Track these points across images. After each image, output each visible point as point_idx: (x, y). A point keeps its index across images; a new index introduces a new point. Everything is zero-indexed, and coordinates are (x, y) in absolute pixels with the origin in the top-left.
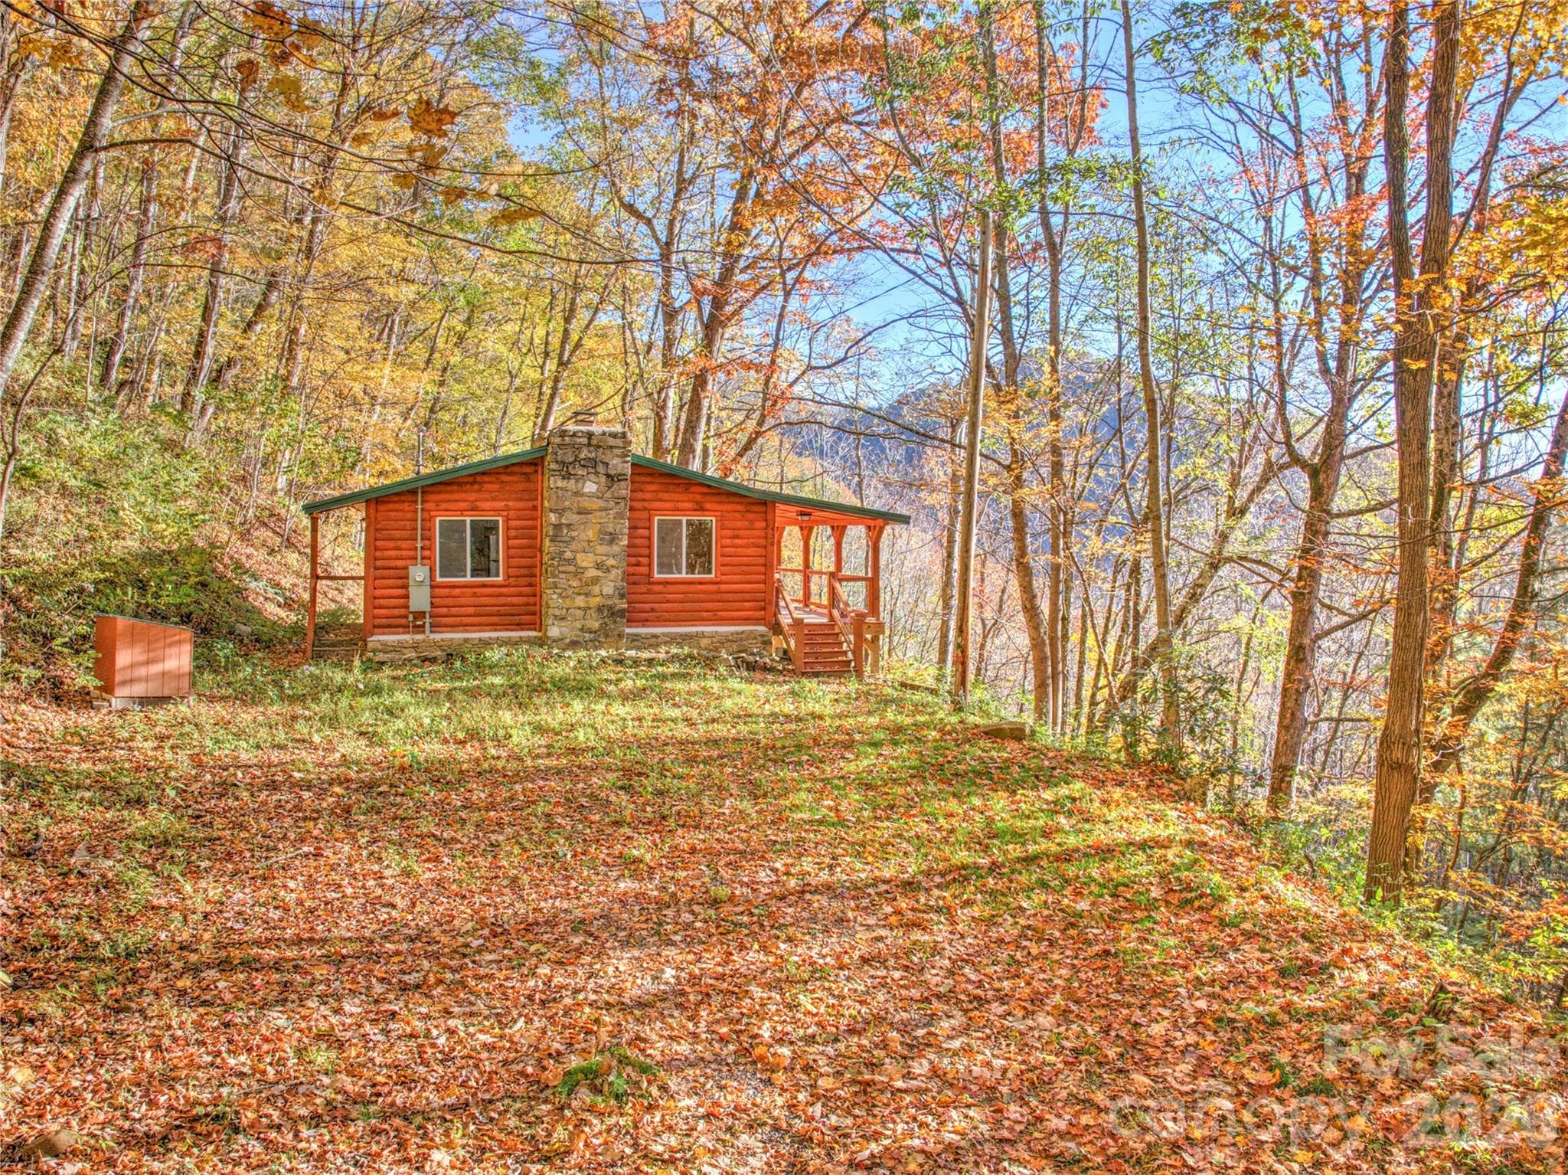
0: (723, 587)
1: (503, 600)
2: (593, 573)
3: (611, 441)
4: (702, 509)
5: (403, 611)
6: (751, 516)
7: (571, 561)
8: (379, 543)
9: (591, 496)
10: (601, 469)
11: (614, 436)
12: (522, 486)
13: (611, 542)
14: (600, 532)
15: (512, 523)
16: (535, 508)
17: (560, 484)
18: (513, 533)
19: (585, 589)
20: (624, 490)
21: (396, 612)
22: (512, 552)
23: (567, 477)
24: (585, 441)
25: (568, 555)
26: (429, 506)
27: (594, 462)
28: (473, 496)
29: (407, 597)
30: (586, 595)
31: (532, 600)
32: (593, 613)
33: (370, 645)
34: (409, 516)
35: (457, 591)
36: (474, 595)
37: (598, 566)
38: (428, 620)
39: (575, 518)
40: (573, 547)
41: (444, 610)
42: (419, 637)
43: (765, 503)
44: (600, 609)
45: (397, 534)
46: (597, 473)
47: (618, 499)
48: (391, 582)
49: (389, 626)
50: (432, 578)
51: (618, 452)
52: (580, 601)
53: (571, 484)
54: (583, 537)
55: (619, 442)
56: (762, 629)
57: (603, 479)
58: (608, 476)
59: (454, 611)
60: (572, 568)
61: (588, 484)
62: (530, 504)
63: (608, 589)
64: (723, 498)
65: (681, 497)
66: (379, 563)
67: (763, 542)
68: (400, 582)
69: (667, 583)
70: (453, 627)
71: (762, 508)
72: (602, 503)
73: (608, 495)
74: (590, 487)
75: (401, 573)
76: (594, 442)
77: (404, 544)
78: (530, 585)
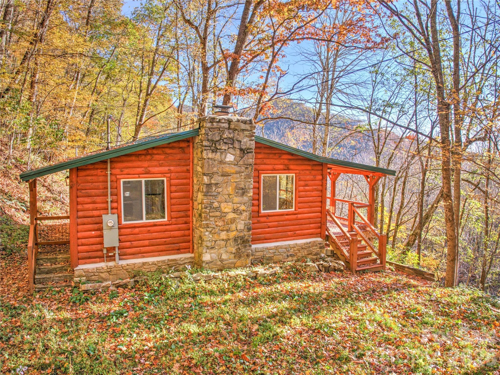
0: (299, 216)
1: (167, 234)
2: (231, 216)
3: (243, 126)
4: (288, 169)
5: (99, 247)
6: (313, 172)
7: (218, 209)
8: (79, 199)
9: (230, 163)
10: (237, 145)
11: (245, 122)
12: (179, 156)
13: (243, 194)
14: (236, 188)
15: (173, 182)
16: (188, 171)
17: (210, 155)
18: (173, 188)
19: (227, 227)
20: (250, 159)
21: (94, 247)
22: (174, 201)
23: (215, 151)
24: (226, 125)
25: (216, 204)
26: (117, 171)
27: (232, 141)
28: (146, 164)
29: (102, 236)
30: (227, 231)
31: (187, 232)
32: (231, 242)
33: (76, 273)
34: (101, 179)
35: (137, 230)
36: (149, 232)
37: (235, 211)
38: (117, 252)
39: (220, 179)
40: (219, 198)
41: (128, 244)
42: (111, 264)
43: (321, 164)
44: (235, 240)
45: (94, 192)
46: (234, 148)
47: (247, 166)
48: (91, 226)
49: (90, 258)
50: (119, 222)
51: (247, 133)
52: (223, 235)
53: (218, 156)
54: (225, 192)
55: (248, 127)
56: (319, 239)
57: (238, 152)
58: (241, 150)
59: (135, 243)
60: (218, 214)
61: (229, 155)
62: (185, 168)
63: (241, 226)
64: (300, 162)
65: (276, 162)
66: (80, 214)
67: (320, 188)
68: (96, 226)
69: (269, 216)
70: (134, 255)
71: (320, 168)
72: (237, 169)
73: (241, 163)
74: (230, 158)
75: (97, 219)
76: (232, 126)
77: (98, 199)
78: (186, 223)
